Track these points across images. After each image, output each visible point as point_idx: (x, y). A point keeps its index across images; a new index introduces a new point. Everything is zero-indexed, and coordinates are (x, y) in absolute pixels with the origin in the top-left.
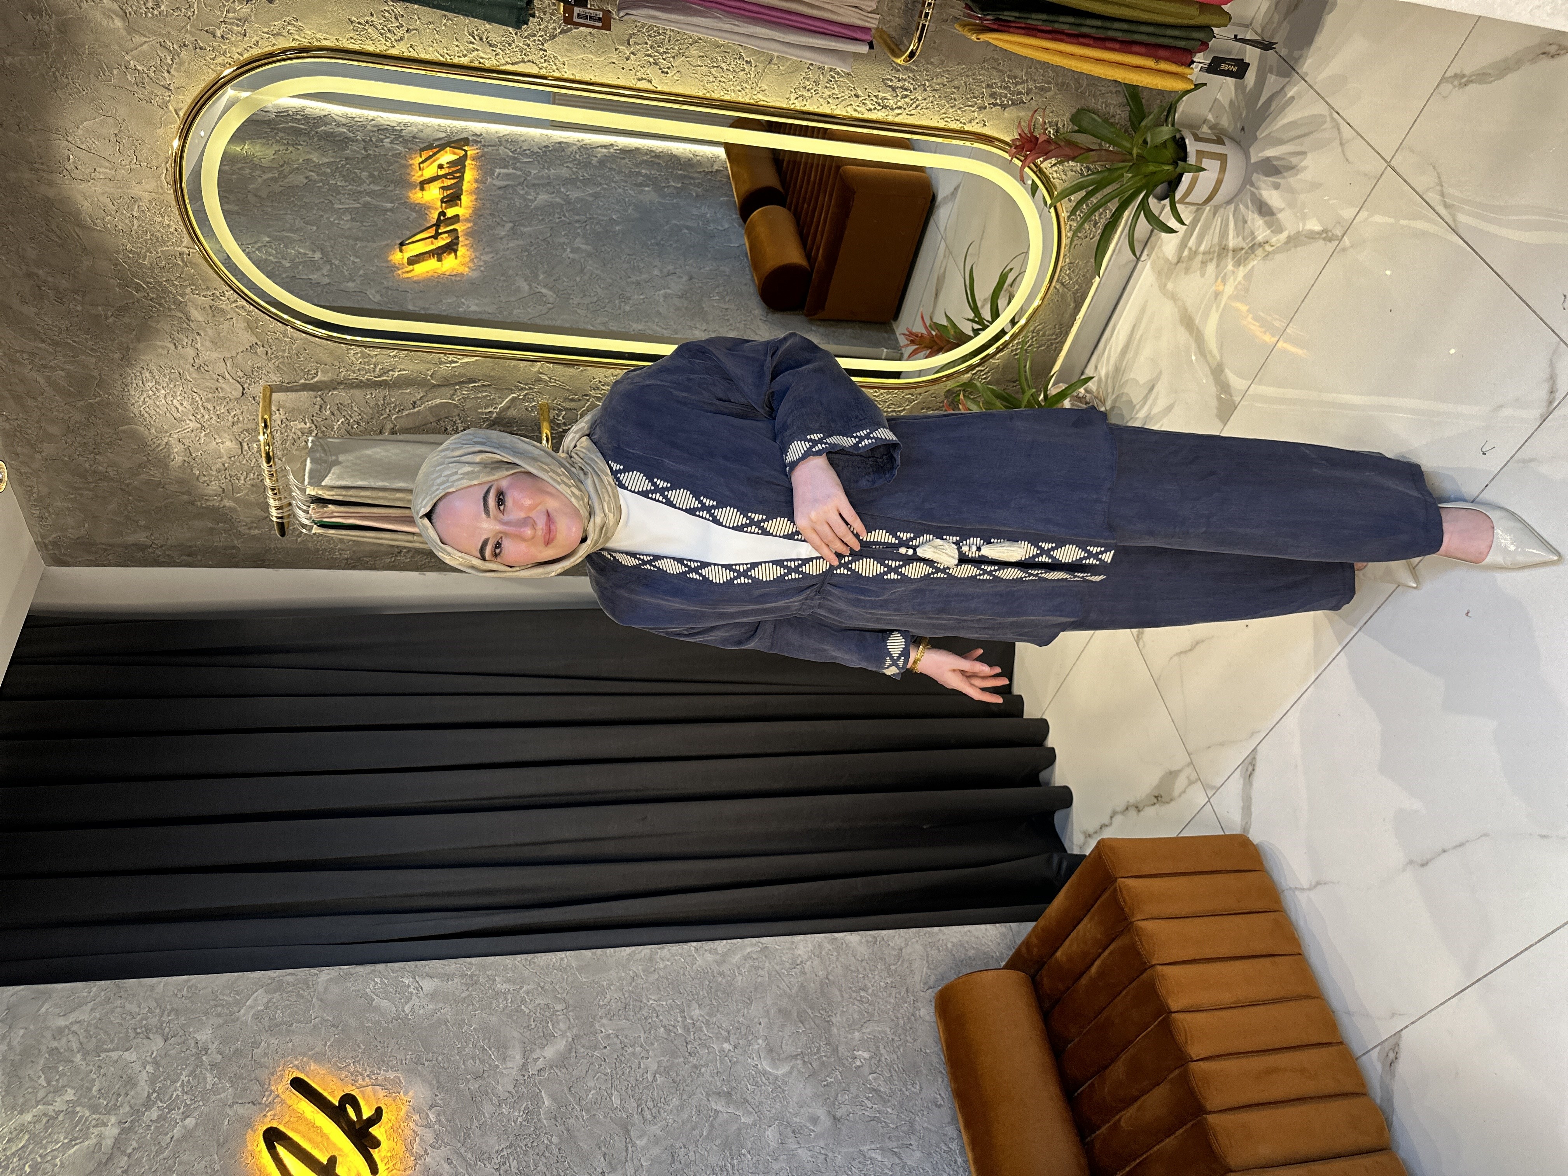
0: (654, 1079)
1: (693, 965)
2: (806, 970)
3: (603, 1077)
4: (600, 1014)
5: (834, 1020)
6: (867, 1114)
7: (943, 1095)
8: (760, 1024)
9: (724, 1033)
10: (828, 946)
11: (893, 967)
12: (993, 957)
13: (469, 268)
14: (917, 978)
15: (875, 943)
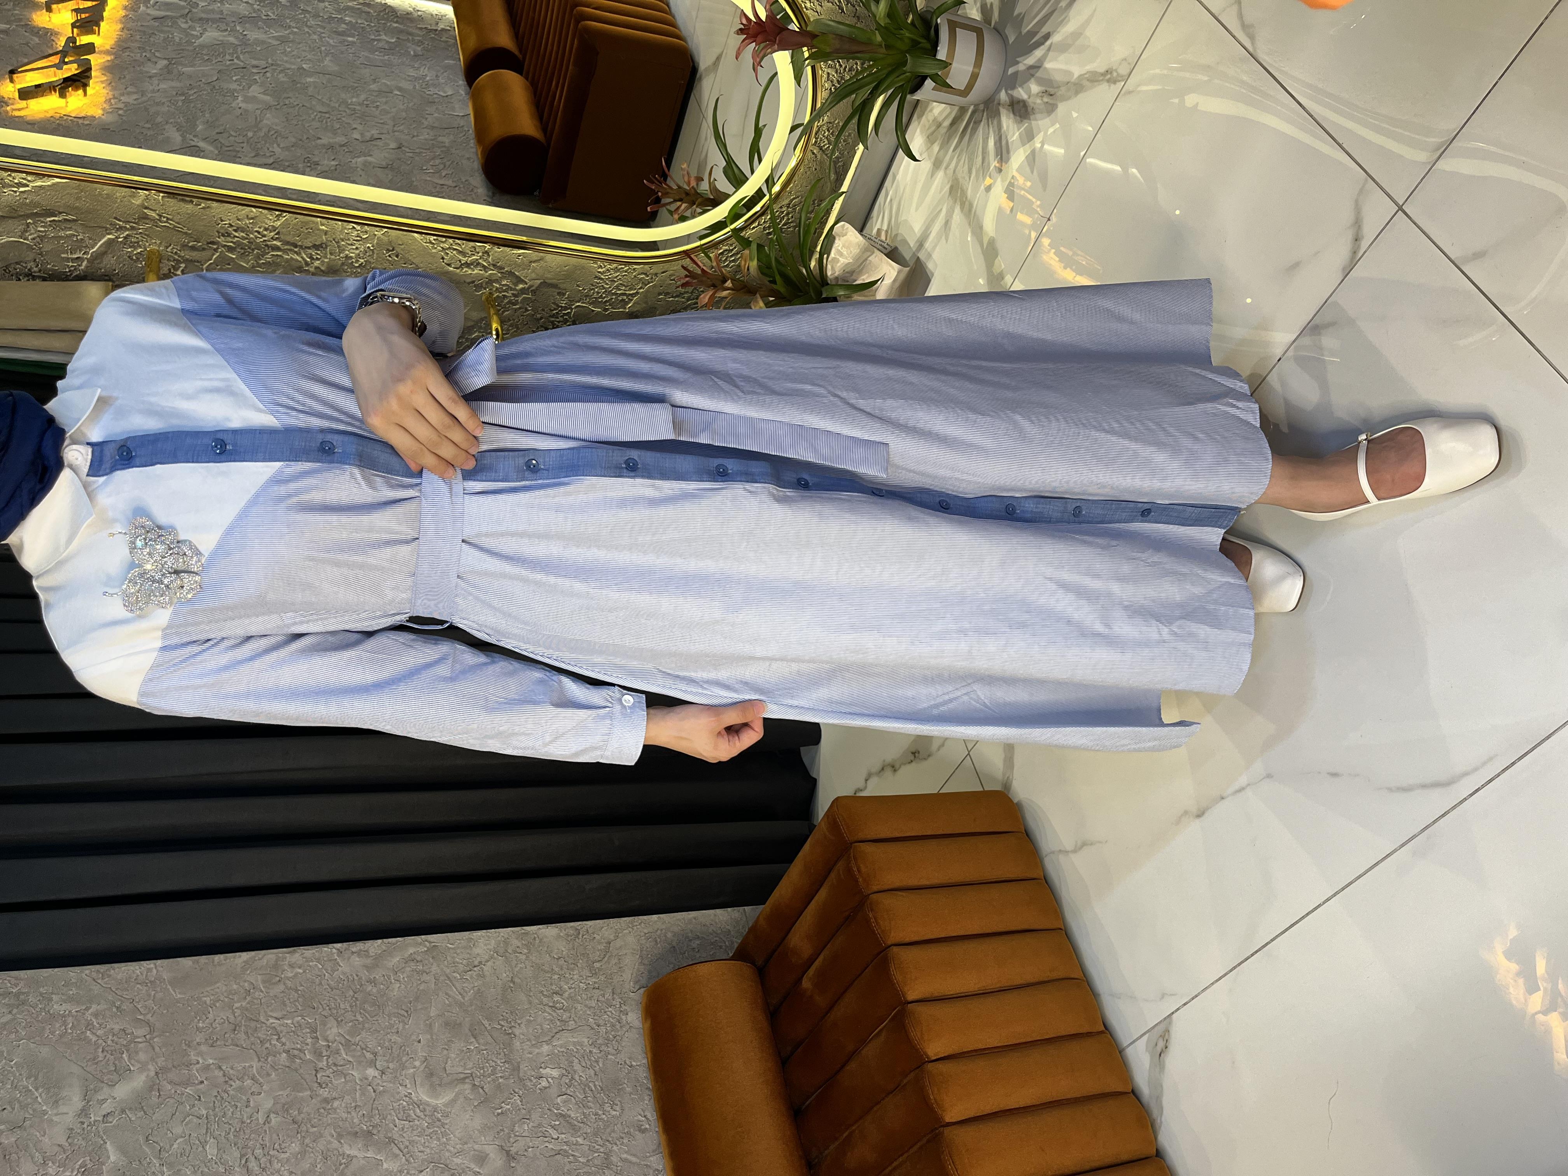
0: (267, 1120)
1: (334, 971)
2: (486, 973)
3: (195, 1120)
4: (198, 1040)
5: (517, 1031)
6: (550, 1146)
7: (649, 1116)
8: (419, 1042)
9: (369, 1055)
10: (515, 942)
11: (597, 965)
12: (721, 947)
13: (103, 109)
14: (628, 975)
15: (577, 937)
